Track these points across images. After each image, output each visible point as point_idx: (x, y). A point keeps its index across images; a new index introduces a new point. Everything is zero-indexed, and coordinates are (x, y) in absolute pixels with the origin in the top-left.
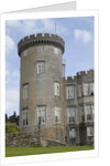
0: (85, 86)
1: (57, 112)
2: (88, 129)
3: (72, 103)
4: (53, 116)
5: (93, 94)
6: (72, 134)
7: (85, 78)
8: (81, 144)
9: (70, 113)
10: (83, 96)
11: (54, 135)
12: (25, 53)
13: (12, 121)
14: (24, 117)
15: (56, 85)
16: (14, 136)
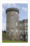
0: (25, 24)
1: (17, 31)
2: (26, 37)
3: (21, 29)
4: (16, 32)
5: (27, 26)
6: (21, 37)
7: (25, 21)
8: (24, 41)
9: (21, 31)
10: (25, 27)
11: (16, 37)
12: (8, 13)
13: (4, 32)
14: (8, 32)
15: (17, 23)
16: (5, 37)
